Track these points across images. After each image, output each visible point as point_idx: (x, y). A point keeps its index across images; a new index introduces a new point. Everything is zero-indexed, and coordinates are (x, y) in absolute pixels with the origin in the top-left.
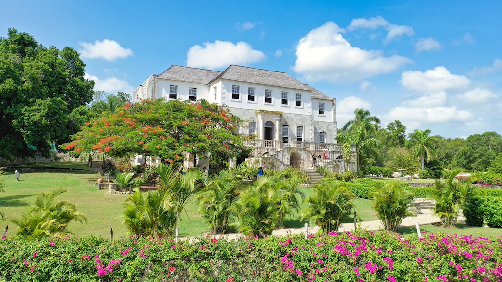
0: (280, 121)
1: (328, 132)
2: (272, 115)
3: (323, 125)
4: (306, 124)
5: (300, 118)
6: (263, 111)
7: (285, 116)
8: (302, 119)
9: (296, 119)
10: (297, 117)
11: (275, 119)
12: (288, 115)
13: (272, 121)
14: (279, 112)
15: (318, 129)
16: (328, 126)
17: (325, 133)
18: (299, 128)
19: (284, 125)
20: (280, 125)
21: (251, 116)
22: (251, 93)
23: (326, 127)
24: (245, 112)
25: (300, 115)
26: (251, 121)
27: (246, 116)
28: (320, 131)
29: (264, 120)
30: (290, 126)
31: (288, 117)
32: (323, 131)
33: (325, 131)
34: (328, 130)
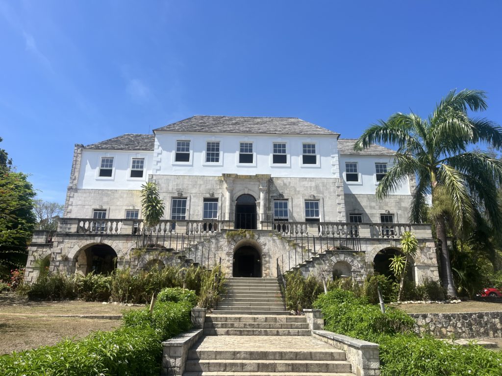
0: (269, 192)
1: (400, 212)
2: (251, 183)
3: (388, 200)
5: (313, 184)
6: (229, 175)
7: (278, 183)
8: (317, 185)
9: (304, 186)
10: (306, 183)
11: (257, 188)
12: (285, 180)
13: (251, 193)
14: (262, 175)
15: (377, 207)
16: (398, 201)
17: (394, 214)
18: (312, 204)
19: (276, 198)
20: (269, 199)
21: (209, 187)
22: (213, 150)
23: (394, 204)
24: (196, 182)
25: (311, 179)
26: (208, 196)
27: (200, 188)
28: (383, 211)
29: (234, 192)
30: (290, 200)
31: (285, 184)
32: (389, 211)
33: (393, 210)
34: (400, 208)
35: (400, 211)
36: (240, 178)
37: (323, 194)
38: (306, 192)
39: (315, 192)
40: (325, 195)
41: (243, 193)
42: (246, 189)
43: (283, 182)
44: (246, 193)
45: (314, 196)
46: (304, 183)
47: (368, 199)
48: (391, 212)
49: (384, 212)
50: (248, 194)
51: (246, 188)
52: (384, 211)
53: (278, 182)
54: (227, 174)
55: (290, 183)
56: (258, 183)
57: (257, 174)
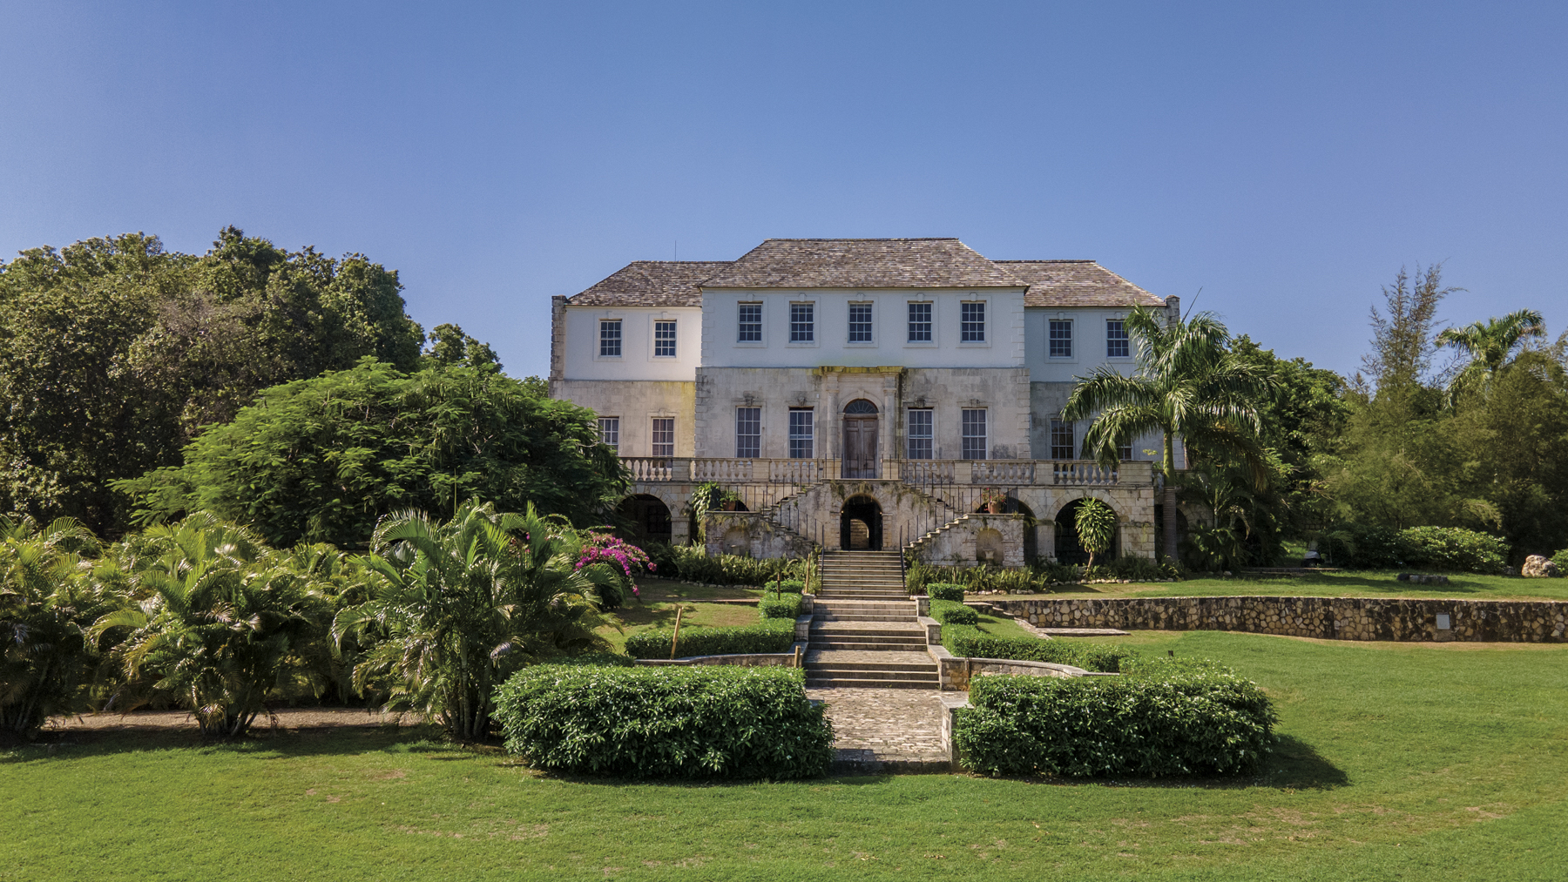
0: (900, 395)
2: (870, 379)
4: (999, 396)
5: (978, 378)
8: (984, 382)
9: (961, 383)
10: (964, 378)
11: (879, 389)
12: (929, 373)
13: (869, 397)
14: (888, 367)
18: (973, 413)
19: (912, 406)
20: (900, 408)
21: (797, 388)
22: (802, 318)
25: (975, 370)
26: (796, 404)
27: (782, 390)
29: (840, 396)
30: (936, 408)
36: (850, 371)
37: (993, 397)
38: (964, 394)
39: (980, 394)
40: (997, 398)
41: (856, 397)
42: (860, 390)
43: (926, 375)
44: (861, 397)
45: (979, 401)
46: (961, 378)
50: (864, 400)
51: (863, 388)
53: (917, 377)
54: (829, 367)
55: (936, 378)
56: (881, 379)
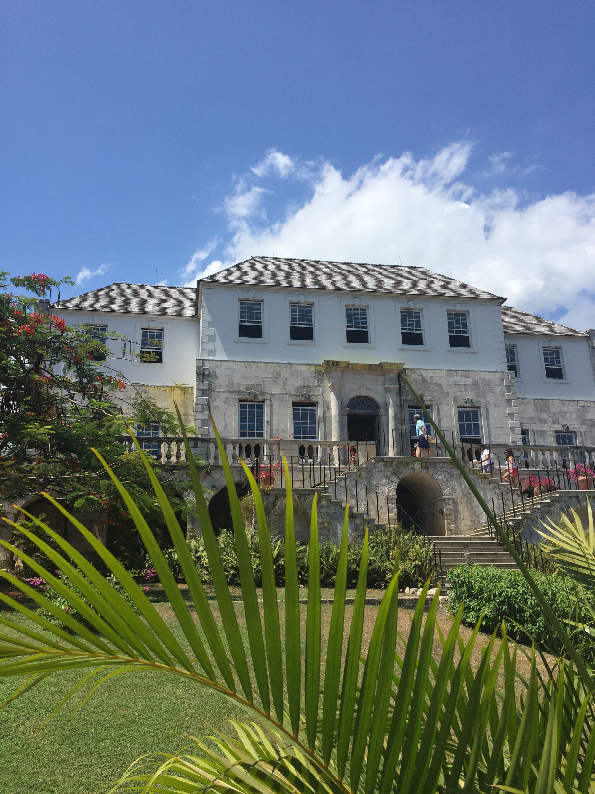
0: (400, 393)
1: (584, 429)
2: (371, 377)
3: (565, 409)
4: (490, 398)
5: (469, 381)
6: (336, 364)
7: (411, 378)
8: (475, 383)
9: (455, 384)
10: (457, 378)
12: (425, 374)
13: (371, 394)
14: (391, 364)
15: (550, 420)
16: (581, 410)
17: (575, 432)
18: (468, 413)
19: (412, 404)
20: (400, 405)
21: (301, 383)
22: (302, 319)
23: (574, 416)
24: (279, 374)
25: (466, 373)
26: (299, 399)
27: (284, 384)
28: (557, 426)
29: (343, 393)
30: (434, 408)
31: (424, 380)
32: (568, 427)
33: (574, 425)
34: (584, 422)
35: (585, 427)
36: (353, 368)
37: (485, 398)
38: (458, 394)
39: (473, 394)
40: (489, 399)
41: (358, 394)
42: (362, 388)
43: (422, 376)
44: (363, 395)
45: (472, 402)
46: (455, 378)
47: (536, 406)
48: (571, 428)
49: (559, 428)
50: (366, 397)
51: (364, 385)
52: (560, 426)
53: (414, 376)
54: (333, 361)
55: (432, 378)
56: (382, 378)
57: (382, 362)
